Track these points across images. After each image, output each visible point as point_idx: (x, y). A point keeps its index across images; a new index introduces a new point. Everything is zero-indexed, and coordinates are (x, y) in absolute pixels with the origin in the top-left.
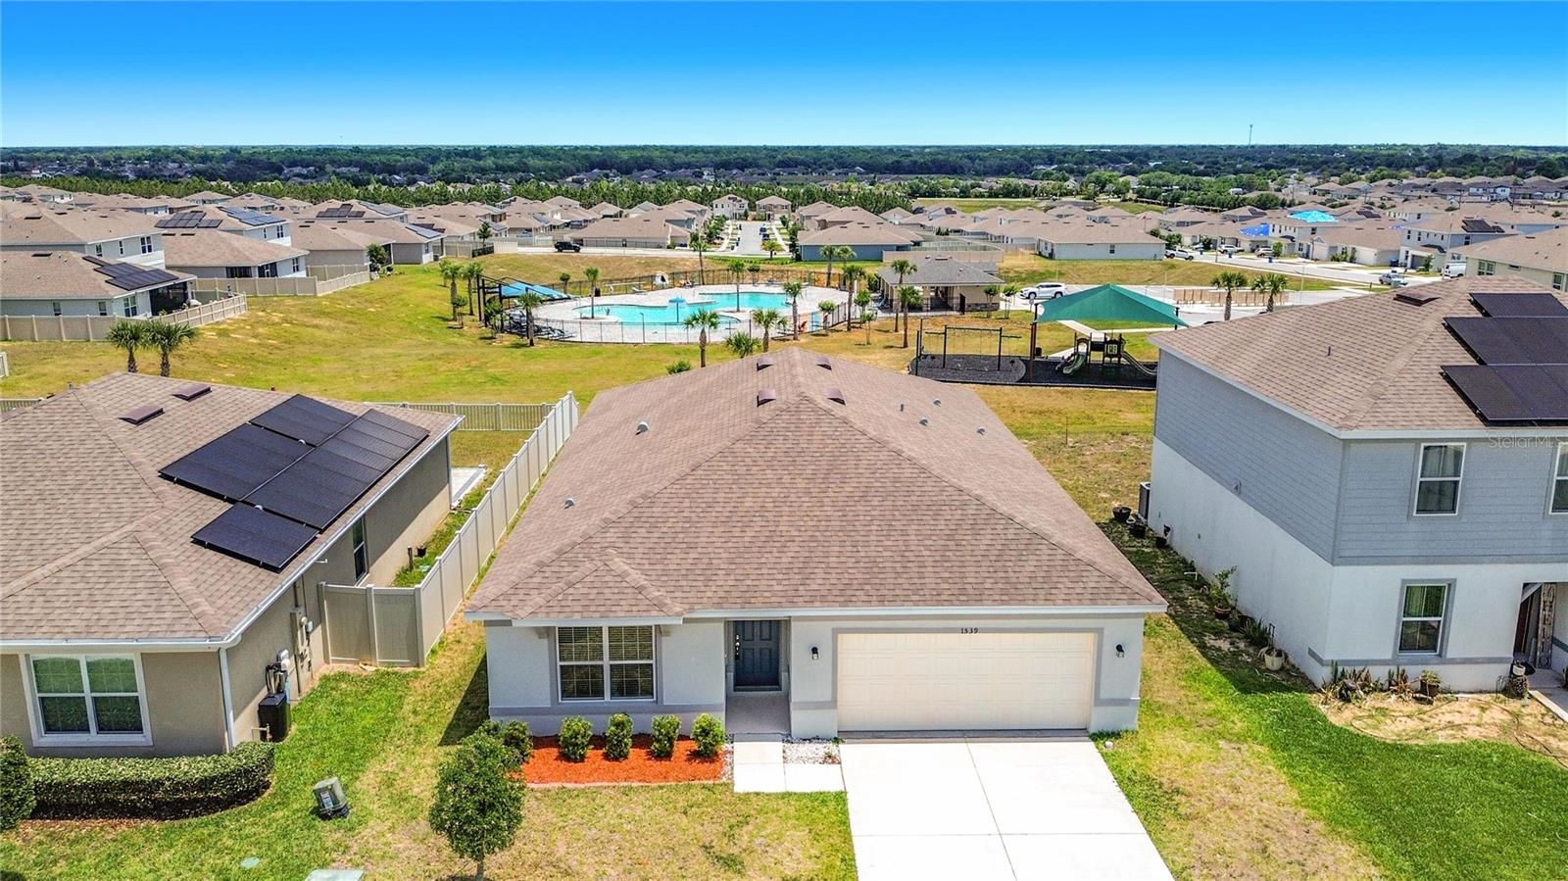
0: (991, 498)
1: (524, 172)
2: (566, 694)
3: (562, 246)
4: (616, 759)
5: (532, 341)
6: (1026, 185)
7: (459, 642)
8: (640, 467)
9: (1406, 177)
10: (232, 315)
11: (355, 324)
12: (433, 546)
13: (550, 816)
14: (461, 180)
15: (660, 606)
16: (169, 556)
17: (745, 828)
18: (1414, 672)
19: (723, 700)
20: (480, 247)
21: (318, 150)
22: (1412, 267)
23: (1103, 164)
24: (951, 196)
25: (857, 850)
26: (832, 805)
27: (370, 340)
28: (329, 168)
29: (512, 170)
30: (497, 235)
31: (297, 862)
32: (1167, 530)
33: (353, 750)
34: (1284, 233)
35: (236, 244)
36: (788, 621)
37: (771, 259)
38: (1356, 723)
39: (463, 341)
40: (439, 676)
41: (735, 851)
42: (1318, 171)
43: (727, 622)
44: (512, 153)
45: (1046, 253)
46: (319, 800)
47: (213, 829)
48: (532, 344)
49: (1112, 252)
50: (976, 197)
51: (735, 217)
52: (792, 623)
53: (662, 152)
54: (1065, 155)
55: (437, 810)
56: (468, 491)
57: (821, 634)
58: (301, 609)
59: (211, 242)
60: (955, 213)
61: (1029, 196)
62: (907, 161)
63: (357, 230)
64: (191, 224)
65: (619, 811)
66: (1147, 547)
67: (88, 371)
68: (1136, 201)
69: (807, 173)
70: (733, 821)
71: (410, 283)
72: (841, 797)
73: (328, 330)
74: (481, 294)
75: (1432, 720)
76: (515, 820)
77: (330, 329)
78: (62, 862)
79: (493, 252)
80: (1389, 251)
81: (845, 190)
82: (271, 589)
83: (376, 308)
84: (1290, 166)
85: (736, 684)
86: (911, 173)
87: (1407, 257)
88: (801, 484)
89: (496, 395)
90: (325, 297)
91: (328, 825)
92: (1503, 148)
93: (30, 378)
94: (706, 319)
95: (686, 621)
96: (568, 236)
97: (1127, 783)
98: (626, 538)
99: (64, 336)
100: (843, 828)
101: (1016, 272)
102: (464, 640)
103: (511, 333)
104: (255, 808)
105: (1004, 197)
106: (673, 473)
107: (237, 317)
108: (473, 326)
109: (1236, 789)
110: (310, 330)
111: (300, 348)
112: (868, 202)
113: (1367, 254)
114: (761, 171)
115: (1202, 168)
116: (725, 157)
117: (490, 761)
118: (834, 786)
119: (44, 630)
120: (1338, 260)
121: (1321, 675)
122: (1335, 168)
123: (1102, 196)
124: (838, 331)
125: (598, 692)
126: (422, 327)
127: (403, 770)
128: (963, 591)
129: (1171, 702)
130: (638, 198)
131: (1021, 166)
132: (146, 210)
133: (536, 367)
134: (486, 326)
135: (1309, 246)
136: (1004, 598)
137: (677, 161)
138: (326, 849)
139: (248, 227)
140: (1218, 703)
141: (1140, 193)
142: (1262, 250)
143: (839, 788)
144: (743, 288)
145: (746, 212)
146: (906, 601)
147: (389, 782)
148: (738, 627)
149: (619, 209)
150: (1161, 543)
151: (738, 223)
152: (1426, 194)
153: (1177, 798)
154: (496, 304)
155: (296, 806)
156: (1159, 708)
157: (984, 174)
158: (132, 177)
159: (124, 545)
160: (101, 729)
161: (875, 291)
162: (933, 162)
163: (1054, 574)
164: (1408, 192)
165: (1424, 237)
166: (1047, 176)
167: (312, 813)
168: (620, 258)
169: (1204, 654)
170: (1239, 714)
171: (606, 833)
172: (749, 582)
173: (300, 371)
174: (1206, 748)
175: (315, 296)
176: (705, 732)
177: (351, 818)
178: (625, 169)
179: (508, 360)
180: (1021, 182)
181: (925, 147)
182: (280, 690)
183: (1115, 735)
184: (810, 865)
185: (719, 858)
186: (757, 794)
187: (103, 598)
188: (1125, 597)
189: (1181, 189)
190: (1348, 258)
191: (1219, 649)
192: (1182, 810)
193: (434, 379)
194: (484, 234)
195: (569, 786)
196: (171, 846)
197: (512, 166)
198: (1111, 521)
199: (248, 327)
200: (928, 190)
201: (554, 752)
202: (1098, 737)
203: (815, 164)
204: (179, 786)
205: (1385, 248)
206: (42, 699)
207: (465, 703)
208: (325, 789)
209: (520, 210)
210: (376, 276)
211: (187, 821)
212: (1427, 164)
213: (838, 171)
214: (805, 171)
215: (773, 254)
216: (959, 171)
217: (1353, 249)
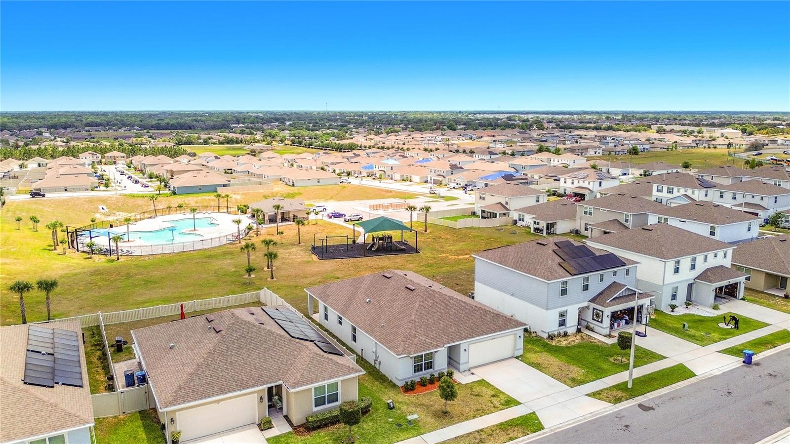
2: (415, 372)
4: (433, 384)
6: (237, 138)
15: (438, 346)
18: (562, 331)
19: (447, 366)
22: (435, 184)
23: (266, 123)
24: (201, 144)
26: (483, 382)
31: (400, 417)
34: (380, 169)
37: (160, 194)
41: (477, 393)
42: (362, 127)
45: (291, 184)
46: (389, 406)
48: (118, 259)
49: (319, 182)
50: (216, 144)
52: (461, 345)
53: (8, 119)
54: (244, 119)
61: (239, 143)
62: (161, 123)
68: (291, 145)
70: (470, 389)
72: (483, 380)
79: (5, 202)
80: (424, 177)
84: (347, 125)
86: (168, 129)
87: (431, 180)
96: (24, 186)
97: (530, 365)
98: (417, 332)
100: (490, 385)
101: (281, 194)
103: (97, 254)
105: (229, 144)
112: (164, 152)
113: (416, 178)
114: (77, 130)
115: (311, 125)
120: (405, 181)
121: (546, 335)
122: (368, 126)
123: (274, 143)
125: (421, 370)
128: (492, 330)
131: (224, 124)
135: (392, 175)
136: (501, 330)
137: (21, 125)
141: (293, 141)
142: (373, 177)
145: (100, 161)
146: (483, 334)
153: (541, 365)
157: (206, 129)
159: (316, 356)
162: (177, 123)
165: (436, 171)
167: (388, 409)
170: (535, 347)
174: (536, 355)
177: (397, 408)
183: (520, 356)
184: (493, 392)
185: (476, 395)
186: (468, 383)
189: (309, 138)
190: (409, 180)
200: (187, 141)
202: (517, 357)
206: (315, 399)
208: (391, 402)
212: (404, 123)
213: (124, 129)
214: (105, 129)
215: (161, 192)
216: (192, 128)
217: (410, 176)
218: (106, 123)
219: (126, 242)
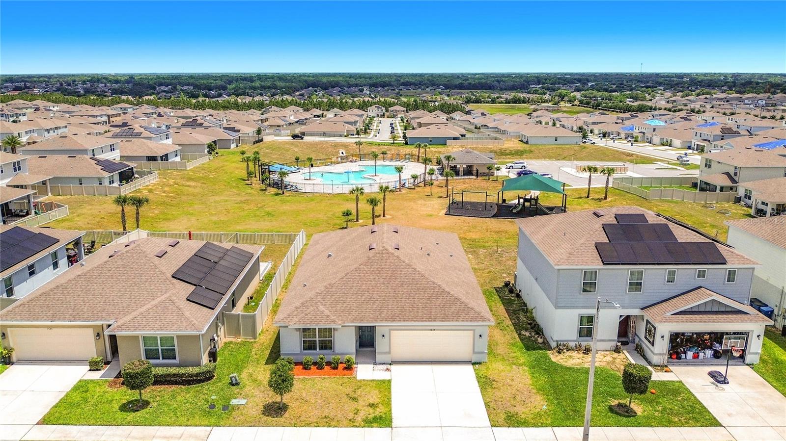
0: (444, 286)
1: (274, 89)
2: (304, 349)
3: (295, 137)
4: (320, 369)
5: (283, 192)
6: (524, 97)
7: (268, 331)
8: (328, 272)
9: (715, 94)
10: (152, 182)
11: (205, 184)
12: (255, 295)
13: (300, 386)
14: (244, 94)
15: (334, 322)
16: (181, 305)
17: (360, 390)
18: (584, 344)
19: (354, 351)
20: (257, 139)
21: (173, 76)
22: (697, 150)
23: (566, 84)
24: (487, 103)
25: (392, 396)
26: (387, 383)
27: (212, 192)
28: (178, 87)
29: (269, 88)
30: (264, 130)
31: (227, 397)
32: (520, 291)
33: (238, 366)
34: (640, 131)
35: (150, 145)
36: (374, 327)
37: (394, 143)
38: (560, 361)
39: (253, 191)
40: (262, 343)
41: (356, 396)
42: (673, 89)
43: (356, 327)
44: (269, 78)
45: (525, 141)
46: (231, 380)
47: (200, 388)
48: (283, 193)
49: (556, 140)
50: (499, 103)
51: (378, 116)
52: (376, 328)
53: (343, 78)
54: (546, 80)
55: (270, 381)
56: (265, 272)
57: (385, 331)
58: (219, 321)
59: (139, 145)
60: (486, 115)
61: (526, 103)
62: (466, 83)
63: (201, 134)
64: (128, 134)
65: (322, 384)
66: (513, 297)
67: (100, 212)
68: (579, 106)
69: (416, 90)
70: (356, 388)
71: (227, 160)
72: (389, 381)
73: (195, 188)
74: (260, 169)
75: (586, 360)
76: (292, 385)
77: (195, 187)
78: (158, 397)
79: (263, 141)
80: (687, 142)
81: (434, 100)
82: (213, 315)
83: (213, 175)
84: (659, 86)
85: (360, 346)
86: (468, 89)
87: (695, 145)
88: (382, 280)
89: (270, 222)
90: (190, 170)
91: (234, 387)
92: (769, 75)
93: (78, 216)
94: (359, 190)
95: (342, 326)
96: (298, 130)
97: (479, 378)
98: (324, 299)
99: (84, 193)
100: (389, 390)
101: (510, 150)
102: (269, 330)
103: (273, 187)
104: (212, 382)
105: (513, 103)
106: (340, 275)
107: (155, 182)
108: (256, 181)
109: (513, 380)
110: (187, 188)
111: (184, 198)
112: (445, 108)
113: (677, 143)
114: (392, 88)
115: (614, 87)
116: (375, 81)
117: (285, 368)
118: (388, 378)
119: (148, 328)
120: (664, 145)
121: (554, 345)
122: (681, 87)
123: (562, 103)
124: (420, 187)
125: (315, 349)
126: (234, 185)
127: (254, 372)
128: (430, 317)
129: (502, 353)
130: (331, 106)
131: (524, 85)
132: (97, 116)
133: (286, 207)
134: (263, 183)
135: (651, 138)
136: (443, 320)
137: (351, 83)
138: (235, 394)
139: (154, 136)
140: (518, 354)
141: (581, 102)
142: (629, 139)
143: (389, 378)
144: (378, 163)
145: (384, 114)
146: (412, 320)
147: (251, 375)
148: (360, 329)
149: (322, 112)
150: (518, 296)
151: (380, 119)
152: (724, 103)
153: (493, 383)
154: (267, 174)
155: (224, 382)
156: (497, 355)
157: (505, 89)
158: (82, 92)
159: (167, 301)
160: (163, 358)
161: (439, 165)
162: (479, 83)
163: (460, 312)
164: (714, 102)
165: (702, 135)
166: (536, 92)
167: (229, 384)
168: (321, 143)
169: (519, 337)
170: (523, 357)
171: (317, 390)
172: (362, 314)
173: (185, 209)
174: (508, 368)
175: (186, 170)
176: (348, 361)
177: (241, 385)
178: (325, 87)
179: (274, 203)
180: (522, 95)
181: (476, 74)
182: (214, 347)
183: (480, 363)
184: (378, 400)
185: (351, 398)
186: (364, 380)
187: (164, 318)
188: (481, 320)
189: (602, 99)
190: (668, 144)
191: (525, 335)
192: (494, 386)
193: (242, 214)
194: (259, 132)
195: (306, 377)
196: (189, 393)
197: (269, 86)
198: (503, 286)
199: (160, 188)
200: (475, 99)
201: (301, 367)
202: (474, 364)
203: (420, 84)
204: (191, 375)
205: (685, 140)
206: (145, 349)
207: (272, 352)
208: (233, 377)
209: (275, 115)
210: (211, 157)
211: (192, 386)
212: (728, 85)
213: (431, 88)
214: (414, 88)
215: (395, 142)
216: (492, 88)
217: (671, 140)
218: (418, 82)
219: (307, 179)
